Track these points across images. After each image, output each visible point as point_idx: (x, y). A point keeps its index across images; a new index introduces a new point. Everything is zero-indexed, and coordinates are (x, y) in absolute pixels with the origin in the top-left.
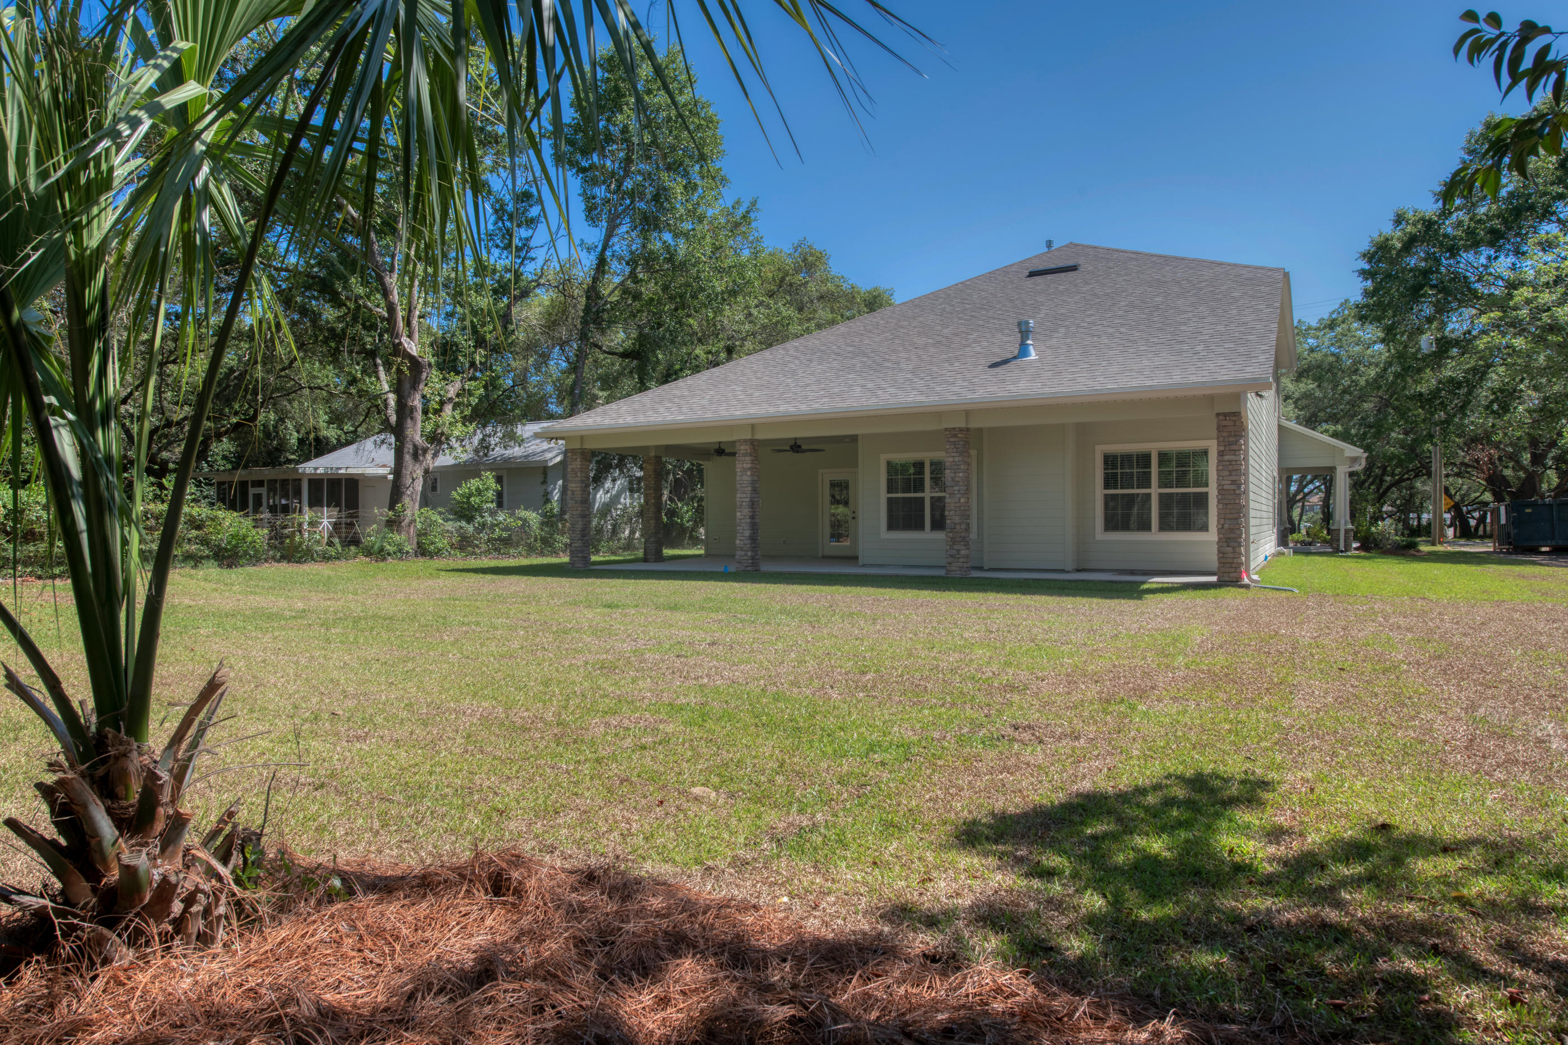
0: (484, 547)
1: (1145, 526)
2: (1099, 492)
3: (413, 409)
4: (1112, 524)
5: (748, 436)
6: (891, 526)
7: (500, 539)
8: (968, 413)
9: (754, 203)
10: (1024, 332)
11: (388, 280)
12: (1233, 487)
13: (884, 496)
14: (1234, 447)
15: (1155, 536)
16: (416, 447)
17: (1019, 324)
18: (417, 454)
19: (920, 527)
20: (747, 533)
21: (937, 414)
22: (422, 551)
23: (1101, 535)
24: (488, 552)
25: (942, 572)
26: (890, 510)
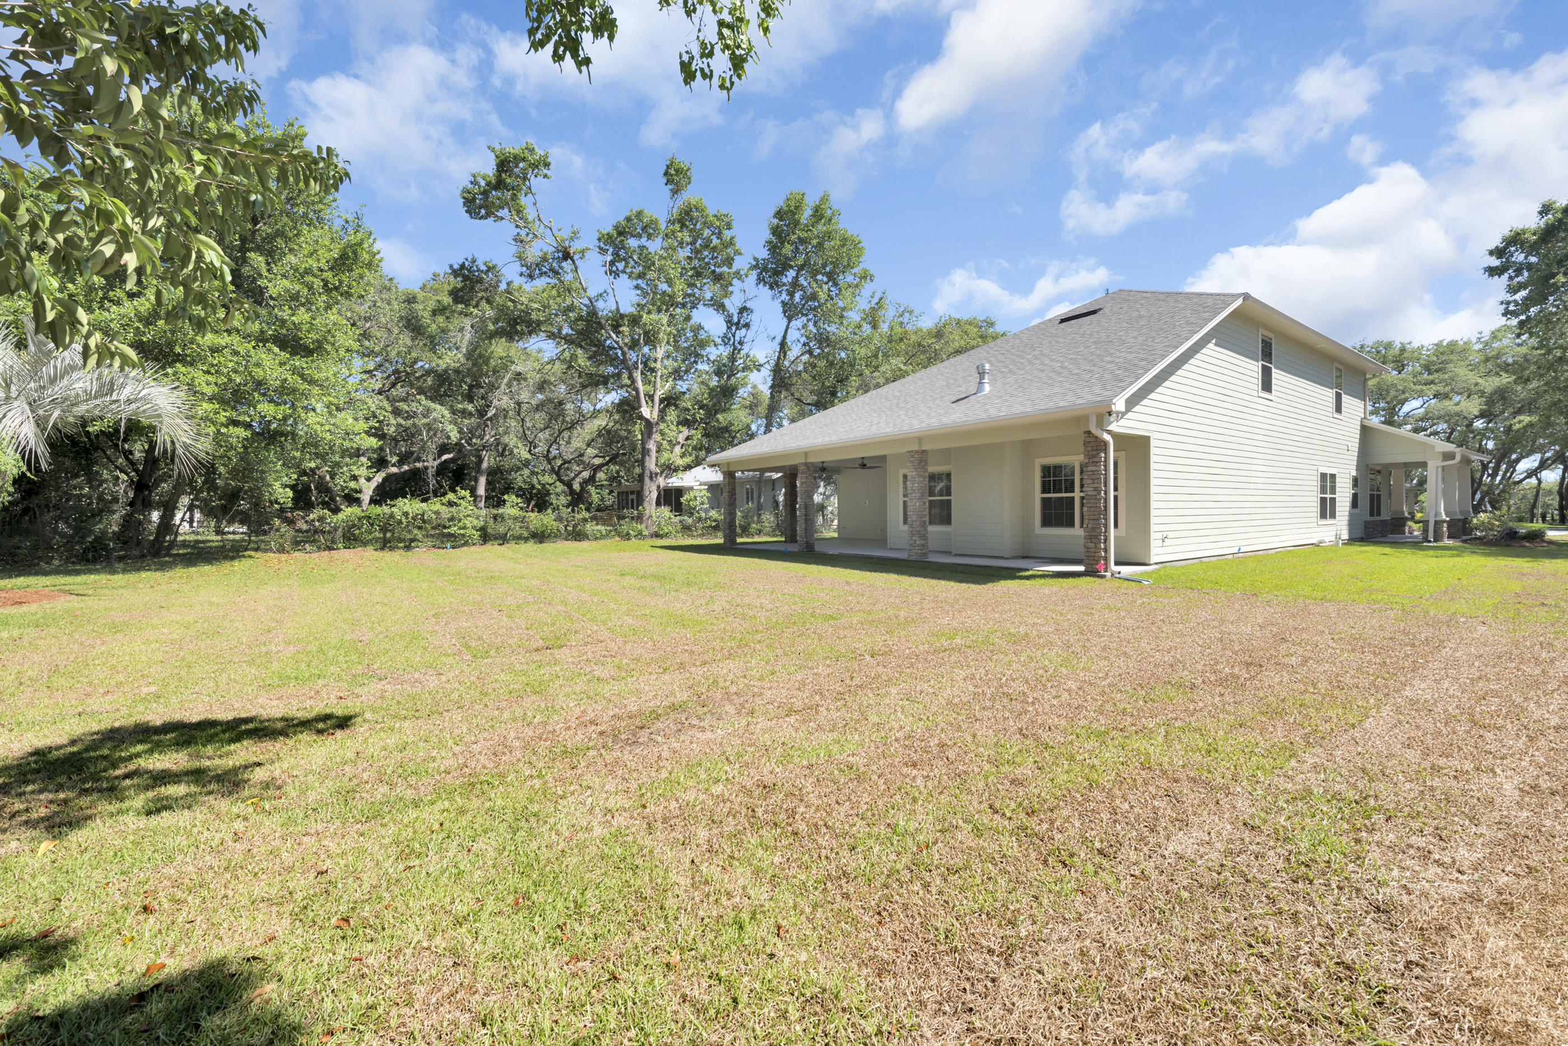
0: (700, 532)
1: (1071, 523)
2: (1038, 496)
3: (649, 450)
4: (1047, 521)
7: (710, 526)
8: (920, 440)
10: (982, 374)
11: (635, 375)
12: (1095, 493)
13: (901, 499)
14: (1095, 460)
16: (651, 473)
18: (652, 476)
21: (903, 441)
23: (1039, 530)
24: (703, 535)
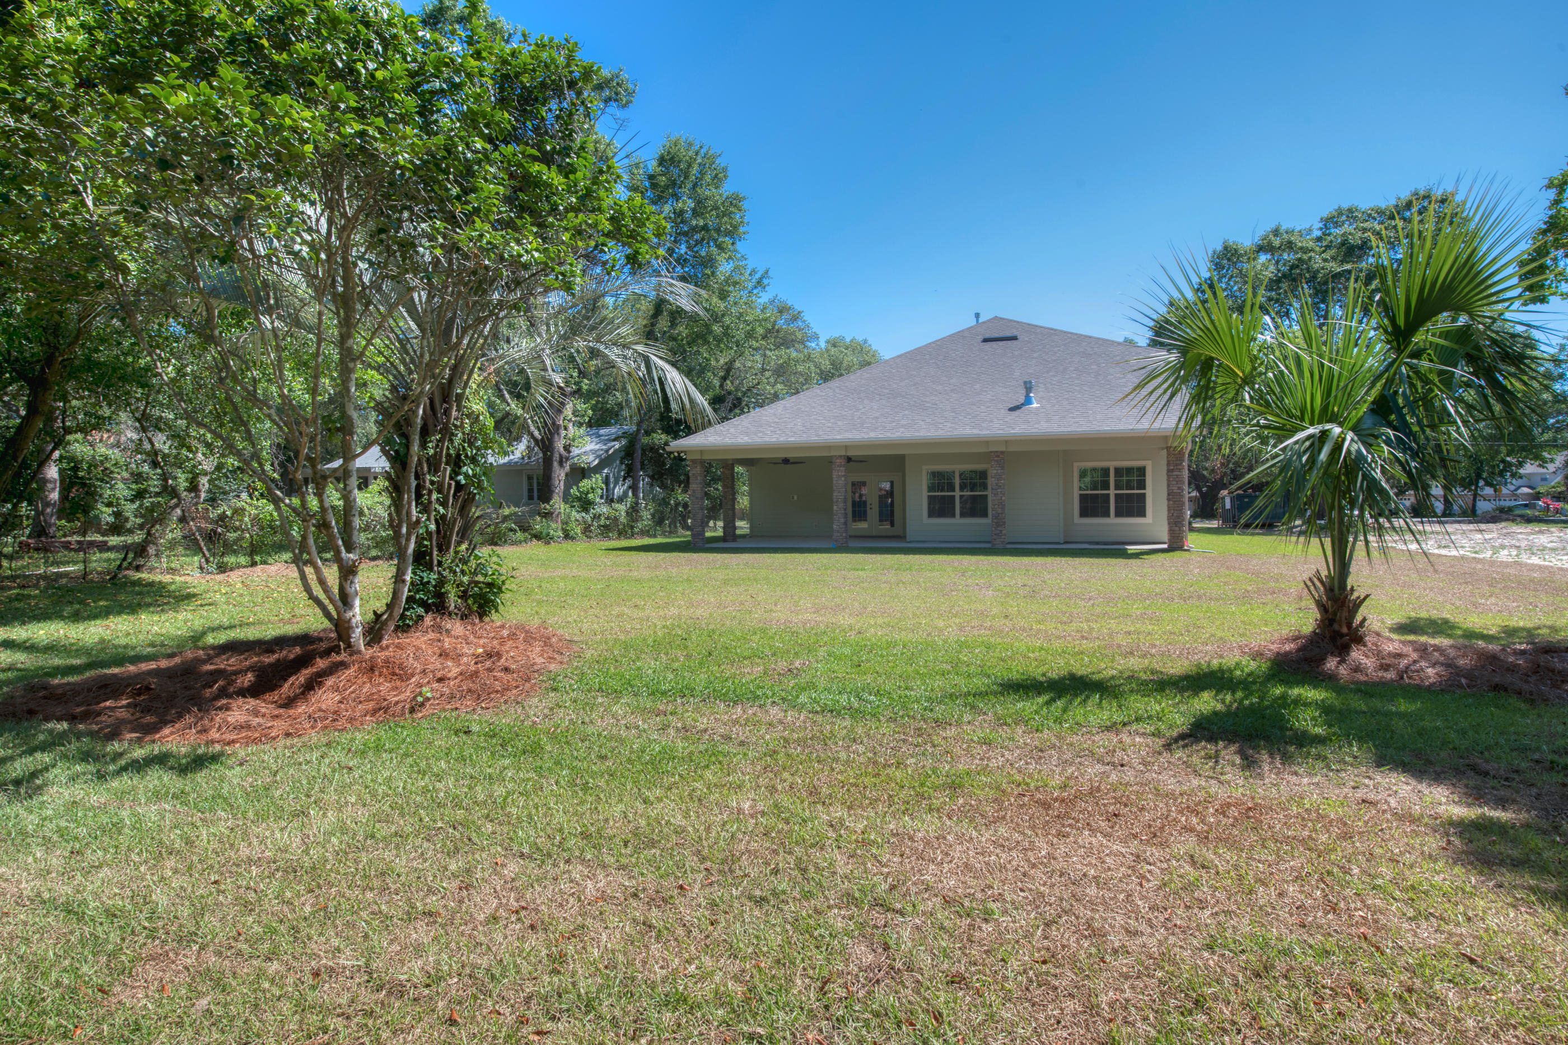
1: (1107, 514)
2: (1076, 493)
3: (559, 427)
4: (1084, 513)
5: (843, 453)
6: (931, 514)
9: (767, 272)
10: (1029, 388)
12: (1179, 491)
13: (925, 494)
14: (1179, 467)
15: (1113, 520)
16: (561, 456)
17: (1025, 383)
19: (953, 515)
20: (842, 520)
21: (987, 442)
22: (567, 536)
23: (1077, 520)
25: (988, 545)
26: (929, 504)
